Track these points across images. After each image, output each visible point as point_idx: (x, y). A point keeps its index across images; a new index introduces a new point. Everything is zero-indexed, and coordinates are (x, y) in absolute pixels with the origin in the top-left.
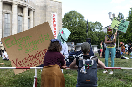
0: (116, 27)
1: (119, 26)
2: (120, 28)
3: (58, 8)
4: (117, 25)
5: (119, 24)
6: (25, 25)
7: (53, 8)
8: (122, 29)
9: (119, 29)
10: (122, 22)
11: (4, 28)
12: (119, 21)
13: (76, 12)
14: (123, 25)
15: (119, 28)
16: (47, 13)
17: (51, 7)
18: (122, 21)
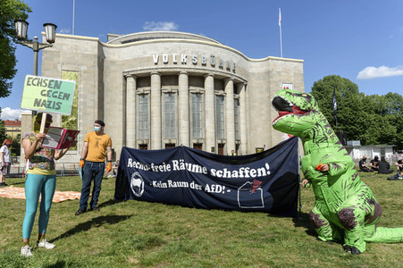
0: (37, 103)
1: (46, 98)
2: (52, 105)
3: (295, 73)
4: (40, 97)
5: (45, 93)
6: (228, 112)
7: (283, 74)
8: (56, 106)
9: (49, 107)
10: (53, 86)
11: (191, 120)
12: (44, 84)
13: (339, 77)
14: (57, 95)
15: (49, 105)
16: (271, 86)
17: (278, 72)
18: (53, 84)
